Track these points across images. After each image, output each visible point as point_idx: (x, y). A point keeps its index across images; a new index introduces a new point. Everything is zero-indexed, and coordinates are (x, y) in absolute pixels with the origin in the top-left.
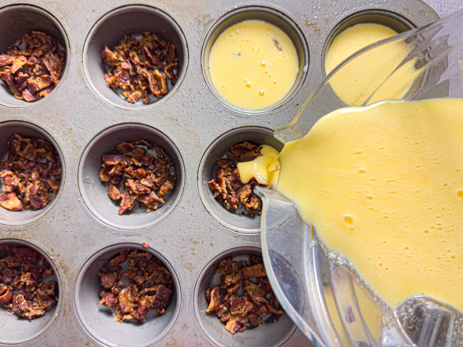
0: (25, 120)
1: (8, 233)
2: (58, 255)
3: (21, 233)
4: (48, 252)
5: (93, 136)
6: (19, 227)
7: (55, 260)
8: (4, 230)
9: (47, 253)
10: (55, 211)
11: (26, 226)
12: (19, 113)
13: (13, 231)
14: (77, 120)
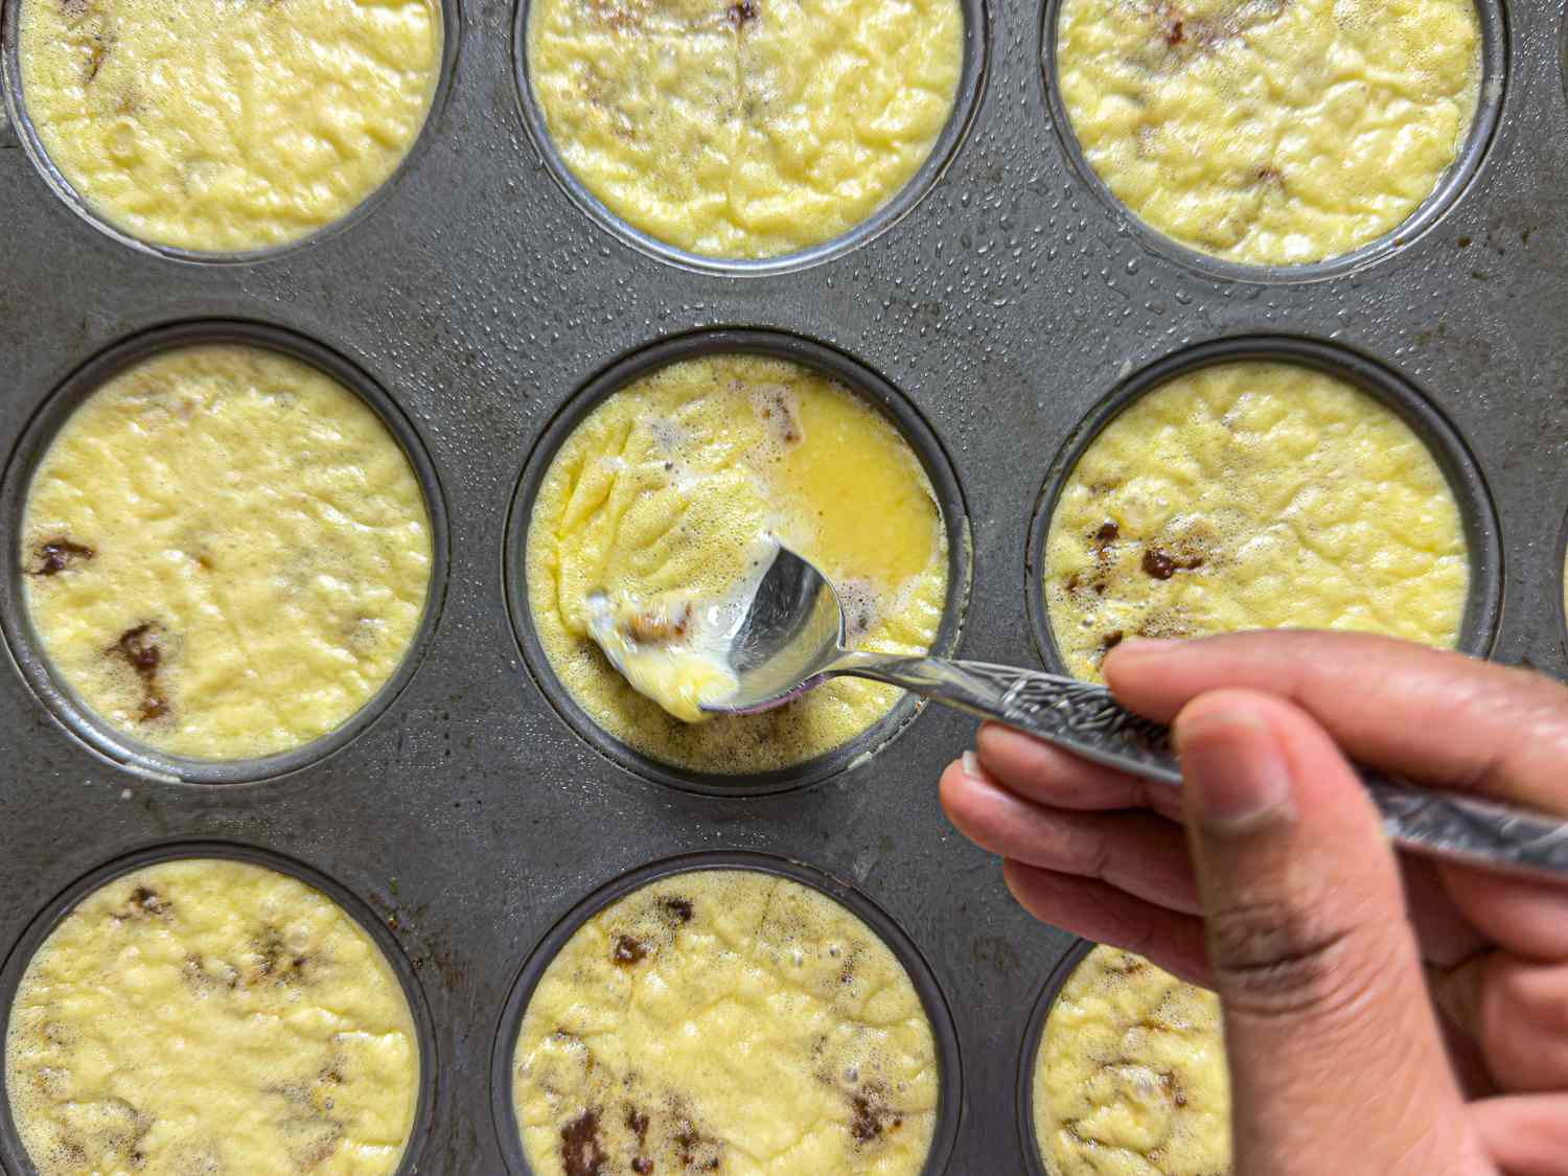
0: (259, 316)
1: (191, 816)
2: (421, 910)
3: (246, 815)
4: (373, 896)
5: (568, 390)
6: (240, 791)
7: (404, 931)
8: (172, 803)
9: (368, 902)
10: (404, 716)
11: (272, 785)
12: (236, 286)
13: (215, 805)
14: (495, 316)
